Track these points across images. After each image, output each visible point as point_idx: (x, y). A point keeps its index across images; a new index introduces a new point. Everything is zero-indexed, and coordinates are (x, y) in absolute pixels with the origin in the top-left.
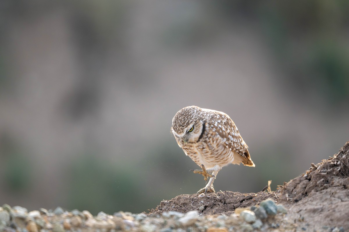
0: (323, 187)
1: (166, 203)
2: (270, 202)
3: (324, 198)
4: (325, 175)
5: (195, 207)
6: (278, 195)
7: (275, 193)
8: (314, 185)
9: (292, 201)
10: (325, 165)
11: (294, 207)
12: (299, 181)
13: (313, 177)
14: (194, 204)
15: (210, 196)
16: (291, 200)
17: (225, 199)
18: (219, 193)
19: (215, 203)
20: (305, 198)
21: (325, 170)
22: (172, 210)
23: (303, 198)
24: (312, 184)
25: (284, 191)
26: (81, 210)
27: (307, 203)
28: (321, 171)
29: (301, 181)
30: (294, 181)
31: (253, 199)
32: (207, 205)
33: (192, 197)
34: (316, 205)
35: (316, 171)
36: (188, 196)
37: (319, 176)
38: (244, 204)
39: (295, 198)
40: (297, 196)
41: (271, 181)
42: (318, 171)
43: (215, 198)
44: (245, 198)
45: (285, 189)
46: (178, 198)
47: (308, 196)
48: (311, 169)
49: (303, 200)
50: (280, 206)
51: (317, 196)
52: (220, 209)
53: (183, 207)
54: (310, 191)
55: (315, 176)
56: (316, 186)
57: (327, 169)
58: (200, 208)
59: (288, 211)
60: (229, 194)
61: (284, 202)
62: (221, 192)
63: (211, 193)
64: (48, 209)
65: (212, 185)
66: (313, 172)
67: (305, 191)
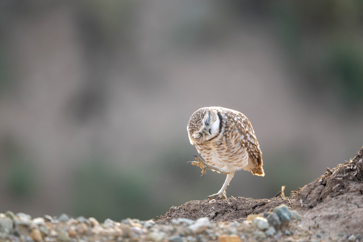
0: (338, 193)
1: (176, 209)
2: (284, 209)
3: (340, 204)
4: (341, 180)
5: (205, 213)
6: (292, 201)
7: (288, 199)
8: (329, 190)
9: (306, 208)
10: (340, 169)
11: (308, 213)
12: (313, 186)
14: (205, 211)
15: (221, 202)
16: (306, 206)
17: (237, 205)
18: (231, 199)
19: (226, 209)
20: (320, 204)
21: (341, 175)
22: (182, 217)
23: (318, 204)
25: (298, 196)
26: (87, 217)
27: (322, 209)
28: (336, 176)
29: (316, 186)
30: (308, 186)
31: (266, 205)
32: (219, 211)
33: (202, 203)
34: (332, 212)
35: (331, 176)
36: (198, 202)
37: (335, 181)
38: (257, 210)
39: (310, 204)
40: (312, 202)
41: (285, 186)
43: (226, 205)
44: (258, 204)
46: (188, 204)
47: (324, 202)
48: (326, 173)
49: (317, 206)
50: (294, 212)
51: (333, 202)
52: (231, 216)
53: (194, 214)
54: (326, 197)
55: (330, 181)
57: (343, 173)
58: (211, 215)
59: (303, 218)
60: (241, 200)
61: (298, 208)
62: (232, 198)
63: (222, 199)
64: (52, 216)
66: (328, 177)
67: (320, 196)
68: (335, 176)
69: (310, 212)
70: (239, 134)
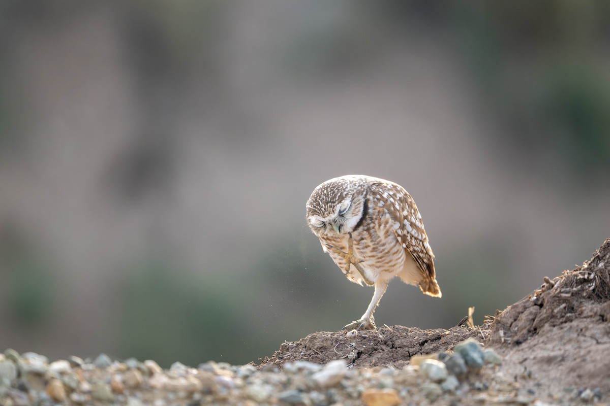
0: (564, 319)
1: (290, 346)
2: (473, 346)
3: (567, 338)
4: (568, 297)
5: (340, 353)
6: (486, 332)
7: (480, 329)
8: (548, 315)
9: (510, 344)
10: (567, 279)
11: (514, 353)
12: (522, 308)
13: (548, 300)
14: (340, 349)
15: (367, 334)
16: (509, 342)
17: (394, 339)
18: (383, 329)
19: (375, 347)
20: (533, 338)
21: (569, 289)
22: (301, 359)
23: (529, 338)
24: (546, 313)
25: (496, 325)
26: (142, 359)
27: (537, 346)
28: (560, 291)
29: (527, 308)
30: (513, 308)
31: (443, 340)
32: (363, 350)
33: (336, 336)
34: (553, 351)
35: (552, 290)
36: (329, 334)
37: (558, 299)
38: (427, 348)
39: (516, 338)
40: (519, 334)
41: (474, 308)
42: (556, 290)
43: (375, 339)
44: (428, 337)
45: (498, 322)
46: (311, 338)
47: (539, 334)
48: (543, 286)
49: (529, 341)
50: (490, 351)
51: (554, 335)
52: (384, 357)
53: (321, 354)
54: (543, 326)
55: (550, 300)
56: (553, 316)
57: (572, 286)
58: (350, 355)
59: (504, 360)
60: (400, 331)
61: (496, 344)
62: (386, 327)
63: (368, 329)
64: (83, 358)
65: (372, 316)
66: (547, 292)
67: (532, 325)
68: (558, 291)
69: (516, 351)
70: (391, 221)
